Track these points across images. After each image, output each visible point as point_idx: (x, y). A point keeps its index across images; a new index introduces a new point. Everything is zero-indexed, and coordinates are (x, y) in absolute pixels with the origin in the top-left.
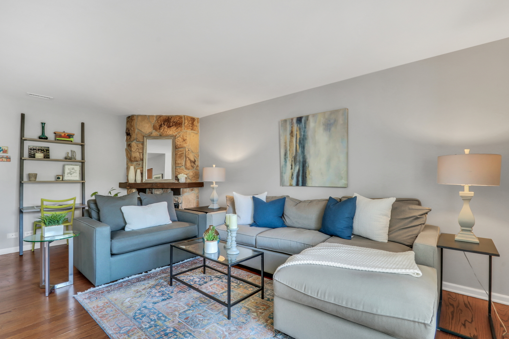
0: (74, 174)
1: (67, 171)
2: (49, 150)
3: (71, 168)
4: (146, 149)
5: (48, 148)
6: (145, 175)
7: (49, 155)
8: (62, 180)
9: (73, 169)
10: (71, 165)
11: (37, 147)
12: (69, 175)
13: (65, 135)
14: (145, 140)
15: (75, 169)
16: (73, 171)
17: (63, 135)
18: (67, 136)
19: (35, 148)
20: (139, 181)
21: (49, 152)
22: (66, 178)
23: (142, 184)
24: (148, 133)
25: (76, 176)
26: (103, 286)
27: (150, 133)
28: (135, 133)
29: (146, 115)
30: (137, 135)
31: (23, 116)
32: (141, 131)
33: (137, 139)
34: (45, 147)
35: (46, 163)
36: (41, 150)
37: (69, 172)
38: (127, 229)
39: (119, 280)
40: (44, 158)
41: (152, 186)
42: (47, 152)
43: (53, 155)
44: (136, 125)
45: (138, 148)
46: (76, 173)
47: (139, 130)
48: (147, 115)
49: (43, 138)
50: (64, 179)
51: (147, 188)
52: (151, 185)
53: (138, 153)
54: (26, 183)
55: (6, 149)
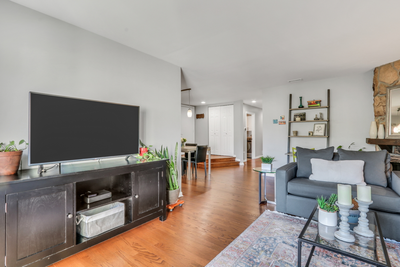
0: (321, 131)
1: (316, 129)
2: (305, 115)
3: (319, 126)
4: (389, 101)
5: (305, 113)
6: (389, 131)
7: (305, 118)
8: (312, 135)
9: (320, 127)
10: (319, 124)
11: (298, 114)
12: (317, 131)
13: (314, 102)
14: (388, 92)
15: (321, 127)
16: (320, 128)
17: (312, 102)
18: (315, 103)
19: (297, 114)
20: (381, 137)
21: (305, 116)
22: (315, 134)
23: (385, 140)
24: (392, 82)
25: (321, 133)
26: (283, 214)
27: (396, 82)
28: (377, 87)
29: (390, 63)
30: (380, 88)
31: (291, 95)
32: (384, 82)
33: (380, 92)
34: (303, 113)
35: (303, 124)
36: (300, 115)
37: (317, 129)
38: (311, 178)
39: (297, 216)
40: (301, 120)
41: (396, 142)
42: (303, 116)
43: (308, 118)
44: (379, 77)
45: (381, 101)
46: (322, 130)
47: (382, 82)
48: (392, 63)
49: (301, 107)
50: (313, 135)
51: (393, 146)
52: (394, 142)
53: (382, 107)
54: (292, 137)
55: (283, 117)
